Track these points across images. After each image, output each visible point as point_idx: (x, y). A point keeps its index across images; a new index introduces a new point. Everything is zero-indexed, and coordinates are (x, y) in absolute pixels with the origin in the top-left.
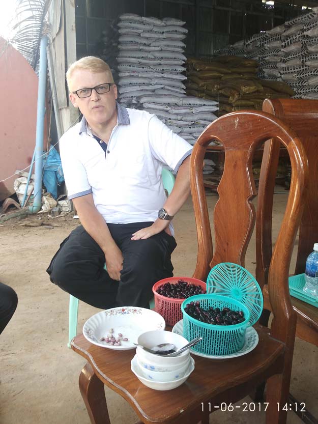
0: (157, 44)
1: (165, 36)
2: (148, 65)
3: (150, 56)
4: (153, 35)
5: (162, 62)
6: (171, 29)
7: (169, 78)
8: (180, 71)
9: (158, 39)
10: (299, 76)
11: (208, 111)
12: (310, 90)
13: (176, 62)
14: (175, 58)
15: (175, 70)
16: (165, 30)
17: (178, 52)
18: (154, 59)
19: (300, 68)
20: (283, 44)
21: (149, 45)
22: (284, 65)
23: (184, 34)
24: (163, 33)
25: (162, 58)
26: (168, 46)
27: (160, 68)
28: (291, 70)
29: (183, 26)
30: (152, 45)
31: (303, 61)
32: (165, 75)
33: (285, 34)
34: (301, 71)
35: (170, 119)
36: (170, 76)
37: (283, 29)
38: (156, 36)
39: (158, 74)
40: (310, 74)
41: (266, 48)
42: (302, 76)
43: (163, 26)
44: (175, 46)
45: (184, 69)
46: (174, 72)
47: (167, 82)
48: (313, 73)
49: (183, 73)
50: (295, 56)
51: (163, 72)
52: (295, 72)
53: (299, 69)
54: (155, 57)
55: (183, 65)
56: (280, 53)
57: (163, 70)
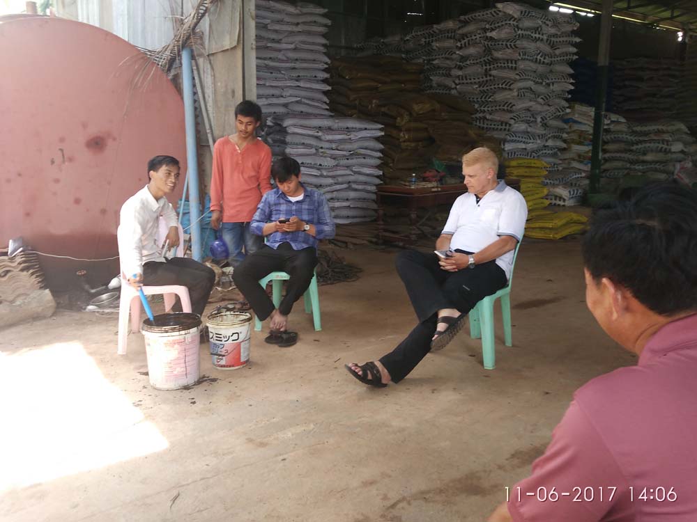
0: (290, 39)
1: (299, 28)
2: (278, 70)
3: (280, 56)
4: (285, 28)
5: (298, 65)
6: (309, 19)
7: (307, 88)
8: (322, 79)
9: (291, 33)
10: (481, 89)
11: (370, 137)
12: (498, 108)
13: (316, 66)
14: (314, 60)
15: (315, 77)
16: (301, 20)
17: (318, 52)
18: (287, 61)
19: (482, 78)
20: (459, 44)
21: (279, 41)
22: (460, 73)
23: (326, 26)
24: (298, 24)
25: (297, 60)
26: (304, 42)
27: (295, 74)
28: (470, 79)
29: (324, 15)
30: (283, 41)
31: (486, 69)
32: (302, 84)
33: (460, 32)
34: (483, 81)
35: (322, 148)
36: (308, 85)
37: (458, 24)
38: (289, 28)
39: (291, 81)
40: (496, 86)
41: (435, 48)
42: (485, 88)
43: (298, 15)
44: (313, 44)
45: (326, 75)
46: (314, 79)
47: (303, 93)
48: (500, 86)
49: (325, 81)
50: (475, 62)
51: (298, 79)
52: (475, 83)
53: (481, 80)
54: (287, 58)
55: (325, 70)
56: (454, 56)
57: (299, 76)
